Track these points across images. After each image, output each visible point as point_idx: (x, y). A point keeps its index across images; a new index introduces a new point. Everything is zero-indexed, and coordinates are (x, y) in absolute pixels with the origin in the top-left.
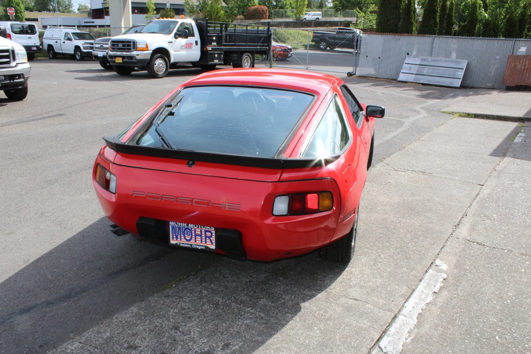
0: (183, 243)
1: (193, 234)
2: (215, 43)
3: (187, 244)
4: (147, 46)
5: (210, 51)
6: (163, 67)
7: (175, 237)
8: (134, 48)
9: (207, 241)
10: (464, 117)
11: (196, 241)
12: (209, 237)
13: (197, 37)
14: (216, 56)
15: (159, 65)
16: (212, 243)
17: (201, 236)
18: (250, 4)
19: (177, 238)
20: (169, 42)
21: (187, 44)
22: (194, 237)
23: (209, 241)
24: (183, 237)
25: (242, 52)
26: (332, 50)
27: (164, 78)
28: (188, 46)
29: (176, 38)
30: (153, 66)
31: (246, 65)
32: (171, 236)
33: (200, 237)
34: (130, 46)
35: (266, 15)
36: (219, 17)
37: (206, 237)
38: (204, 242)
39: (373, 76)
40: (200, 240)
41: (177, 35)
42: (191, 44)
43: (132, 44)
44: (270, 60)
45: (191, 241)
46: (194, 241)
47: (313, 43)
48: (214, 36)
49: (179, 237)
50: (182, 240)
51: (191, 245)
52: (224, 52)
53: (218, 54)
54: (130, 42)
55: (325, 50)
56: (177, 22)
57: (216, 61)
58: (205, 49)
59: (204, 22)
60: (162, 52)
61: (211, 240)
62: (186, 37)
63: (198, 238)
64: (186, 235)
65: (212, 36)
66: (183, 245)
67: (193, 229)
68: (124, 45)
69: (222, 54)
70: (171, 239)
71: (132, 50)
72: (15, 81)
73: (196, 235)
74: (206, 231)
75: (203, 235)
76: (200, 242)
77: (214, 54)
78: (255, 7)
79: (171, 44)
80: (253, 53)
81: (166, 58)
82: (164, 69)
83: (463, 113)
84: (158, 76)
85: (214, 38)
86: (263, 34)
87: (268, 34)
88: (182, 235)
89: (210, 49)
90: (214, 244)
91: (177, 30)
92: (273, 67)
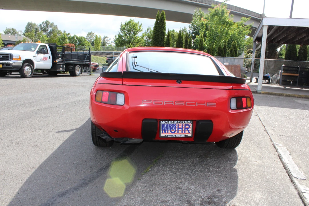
0: (170, 135)
1: (177, 128)
2: (61, 59)
3: (173, 135)
4: (20, 58)
5: (58, 63)
6: (30, 71)
7: (164, 131)
8: (11, 58)
9: (186, 131)
11: (178, 132)
12: (187, 129)
13: (50, 54)
14: (61, 66)
15: (27, 70)
16: (189, 132)
17: (182, 128)
18: (64, 43)
19: (165, 132)
20: (33, 56)
21: (44, 58)
22: (177, 130)
23: (187, 131)
24: (169, 131)
25: (76, 65)
27: (30, 78)
28: (45, 59)
29: (38, 54)
30: (24, 70)
31: (77, 72)
32: (161, 131)
33: (181, 130)
34: (8, 57)
37: (185, 129)
38: (184, 133)
40: (181, 131)
41: (39, 52)
42: (47, 58)
43: (9, 56)
44: (90, 70)
45: (175, 133)
46: (177, 133)
49: (167, 131)
50: (169, 133)
51: (175, 135)
52: (66, 64)
53: (62, 65)
54: (8, 55)
56: (38, 44)
57: (61, 69)
58: (55, 61)
59: (54, 46)
60: (29, 62)
61: (188, 131)
62: (44, 53)
63: (180, 130)
64: (172, 130)
65: (59, 54)
66: (170, 136)
67: (177, 125)
68: (3, 57)
69: (64, 65)
70: (161, 133)
71: (9, 60)
73: (178, 128)
74: (185, 125)
75: (184, 128)
76: (181, 133)
77: (60, 65)
78: (67, 44)
79: (35, 57)
80: (82, 65)
81: (32, 66)
82: (31, 72)
84: (27, 77)
85: (60, 56)
86: (87, 55)
87: (89, 55)
88: (169, 130)
89: (58, 62)
90: (191, 133)
91: (38, 49)
92: (92, 74)
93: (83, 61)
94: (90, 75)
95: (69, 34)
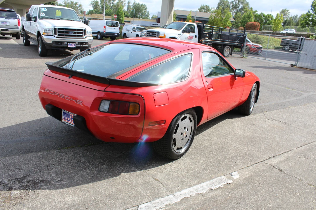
0: (66, 122)
2: (208, 38)
3: (68, 123)
4: (165, 36)
8: (158, 36)
13: (197, 33)
18: (248, 21)
20: (178, 35)
24: (66, 119)
25: (225, 45)
26: (293, 51)
28: (190, 38)
29: (183, 32)
31: (226, 53)
32: (62, 117)
34: (156, 34)
35: (258, 28)
41: (184, 31)
42: (193, 37)
43: (157, 33)
44: (243, 52)
46: (71, 122)
47: (281, 46)
48: (207, 33)
52: (213, 43)
54: (156, 32)
55: (288, 51)
56: (186, 24)
58: (201, 41)
62: (189, 33)
63: (72, 120)
64: (68, 118)
65: (206, 34)
67: (71, 115)
68: (153, 34)
69: (211, 45)
70: (62, 119)
71: (156, 37)
72: (83, 45)
78: (252, 23)
79: (180, 36)
80: (232, 47)
87: (243, 36)
89: (204, 41)
91: (185, 28)
92: (244, 57)
93: (235, 42)
94: (243, 57)
95: (255, 11)
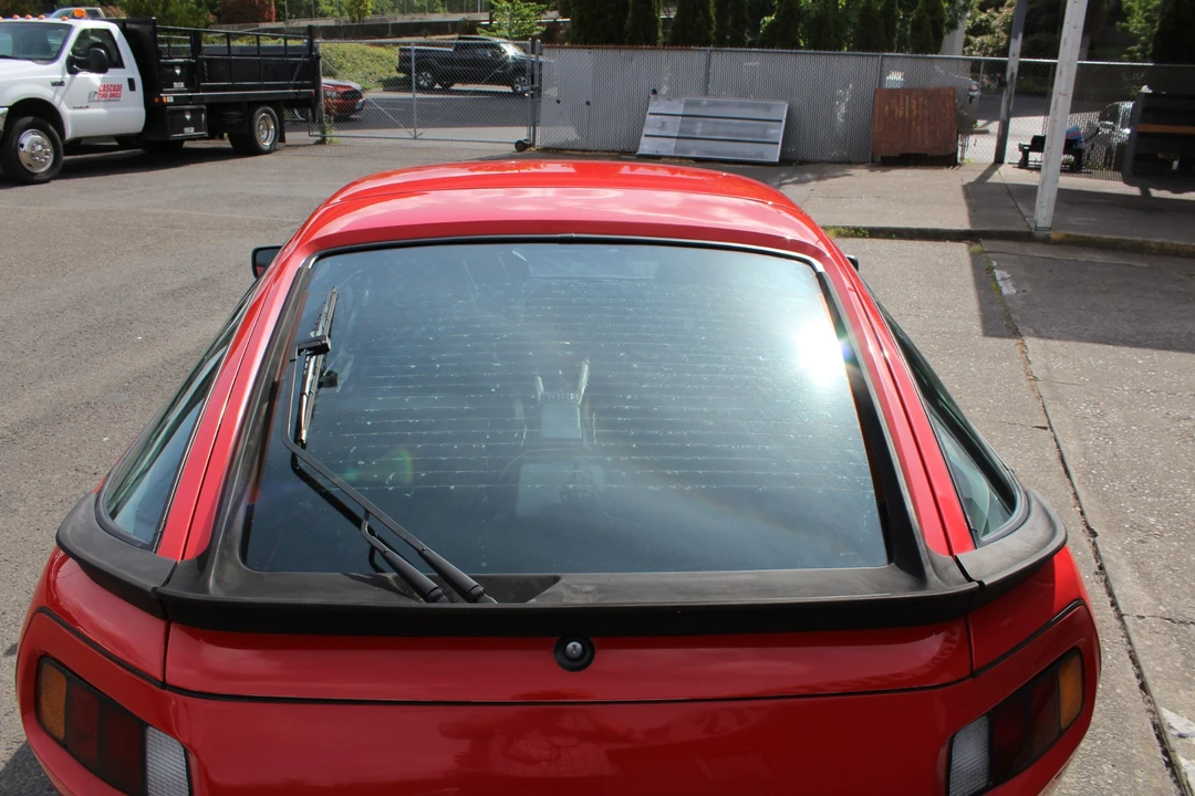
2: (182, 85)
5: (170, 104)
6: (47, 154)
10: (846, 236)
13: (131, 69)
14: (188, 117)
15: (33, 148)
20: (54, 84)
21: (106, 87)
25: (253, 105)
27: (53, 182)
28: (110, 93)
29: (72, 72)
30: (16, 151)
31: (264, 136)
35: (271, 13)
36: (171, 15)
39: (575, 147)
41: (74, 66)
42: (119, 88)
44: (321, 121)
47: (402, 75)
48: (177, 64)
52: (206, 104)
53: (192, 111)
55: (430, 89)
56: (69, 28)
57: (190, 131)
58: (157, 100)
59: (145, 29)
60: (37, 112)
62: (101, 69)
65: (173, 66)
69: (201, 111)
77: (183, 112)
79: (61, 88)
80: (280, 105)
81: (51, 128)
82: (50, 158)
83: (844, 227)
84: (35, 178)
85: (178, 71)
86: (299, 56)
87: (310, 56)
89: (170, 100)
91: (73, 50)
92: (328, 139)
93: (285, 87)
94: (322, 142)
